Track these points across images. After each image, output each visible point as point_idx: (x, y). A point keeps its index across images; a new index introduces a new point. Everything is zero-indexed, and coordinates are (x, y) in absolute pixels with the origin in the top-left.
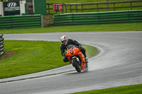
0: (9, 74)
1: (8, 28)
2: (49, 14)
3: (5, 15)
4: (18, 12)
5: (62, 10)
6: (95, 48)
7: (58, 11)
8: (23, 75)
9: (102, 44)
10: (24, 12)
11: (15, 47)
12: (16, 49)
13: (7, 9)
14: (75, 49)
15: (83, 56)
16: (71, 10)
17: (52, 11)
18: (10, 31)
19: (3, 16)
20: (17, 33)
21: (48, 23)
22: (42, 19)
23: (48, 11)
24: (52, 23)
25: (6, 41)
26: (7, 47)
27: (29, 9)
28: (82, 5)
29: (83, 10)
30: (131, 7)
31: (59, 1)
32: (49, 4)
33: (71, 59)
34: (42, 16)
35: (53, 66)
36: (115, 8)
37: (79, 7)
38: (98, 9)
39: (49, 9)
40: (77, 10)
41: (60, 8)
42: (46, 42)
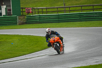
2: (23, 15)
5: (32, 13)
7: (29, 13)
10: (5, 14)
16: (39, 12)
17: (25, 13)
21: (22, 21)
22: (18, 19)
23: (22, 13)
24: (25, 22)
27: (9, 12)
28: (46, 9)
29: (47, 12)
30: (82, 10)
31: (30, 6)
32: (22, 8)
33: (54, 45)
34: (18, 17)
35: (25, 53)
36: (70, 11)
37: (45, 10)
38: (58, 11)
39: (22, 12)
40: (43, 12)
41: (31, 11)
42: (21, 36)
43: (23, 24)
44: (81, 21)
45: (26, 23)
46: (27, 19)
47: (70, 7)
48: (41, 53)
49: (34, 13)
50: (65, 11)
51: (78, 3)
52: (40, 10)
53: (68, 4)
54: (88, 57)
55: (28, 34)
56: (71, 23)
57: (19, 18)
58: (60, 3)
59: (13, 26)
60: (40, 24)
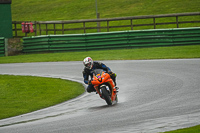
2: (16, 36)
5: (35, 31)
7: (28, 32)
15: (113, 83)
16: (47, 31)
17: (20, 33)
21: (15, 49)
22: (6, 45)
23: (14, 32)
24: (20, 49)
28: (63, 24)
29: (63, 31)
30: (132, 26)
31: (30, 19)
32: (15, 23)
33: (99, 88)
34: (6, 40)
35: (22, 110)
36: (109, 28)
37: (59, 27)
38: (85, 29)
39: (15, 30)
40: (55, 31)
41: (32, 28)
42: (12, 77)
43: (16, 53)
44: (132, 47)
45: (23, 52)
46: (25, 45)
47: (108, 21)
48: (53, 111)
49: (38, 32)
50: (99, 28)
51: (125, 12)
52: (51, 27)
53: (104, 15)
54: (144, 118)
55: (26, 74)
56: (112, 51)
57: (9, 43)
58: (88, 13)
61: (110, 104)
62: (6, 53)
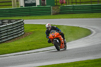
0: (28, 48)
1: (27, 16)
2: (57, 5)
3: (25, 6)
4: (35, 4)
5: (66, 3)
6: (89, 30)
7: (63, 3)
8: (38, 49)
9: (94, 27)
10: (39, 4)
11: (32, 29)
12: (33, 30)
13: (26, 2)
14: (56, 33)
15: (62, 38)
16: (72, 3)
17: (58, 4)
18: (29, 17)
19: (24, 7)
20: (33, 19)
21: (56, 12)
22: (52, 9)
23: (55, 3)
24: (58, 12)
25: (26, 24)
26: (26, 29)
27: (43, 2)
29: (81, 3)
33: (53, 41)
34: (51, 7)
38: (91, 2)
40: (76, 3)
41: (65, 1)
43: (56, 14)
45: (60, 13)
46: (61, 10)
50: (98, 2)
59: (47, 16)
60: (74, 15)
61: (58, 50)
62: (52, 14)
